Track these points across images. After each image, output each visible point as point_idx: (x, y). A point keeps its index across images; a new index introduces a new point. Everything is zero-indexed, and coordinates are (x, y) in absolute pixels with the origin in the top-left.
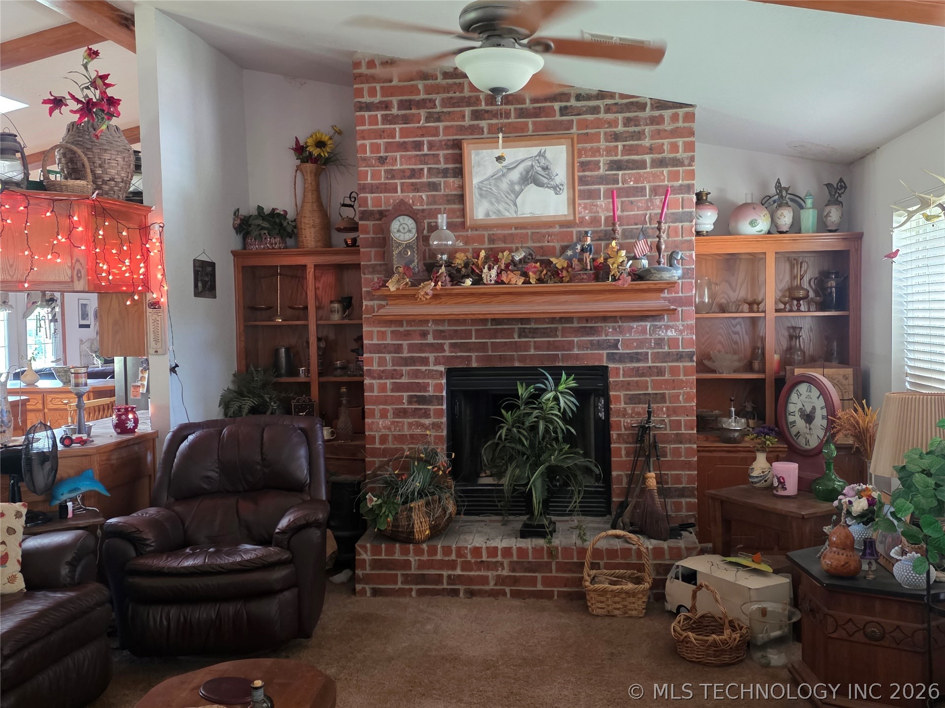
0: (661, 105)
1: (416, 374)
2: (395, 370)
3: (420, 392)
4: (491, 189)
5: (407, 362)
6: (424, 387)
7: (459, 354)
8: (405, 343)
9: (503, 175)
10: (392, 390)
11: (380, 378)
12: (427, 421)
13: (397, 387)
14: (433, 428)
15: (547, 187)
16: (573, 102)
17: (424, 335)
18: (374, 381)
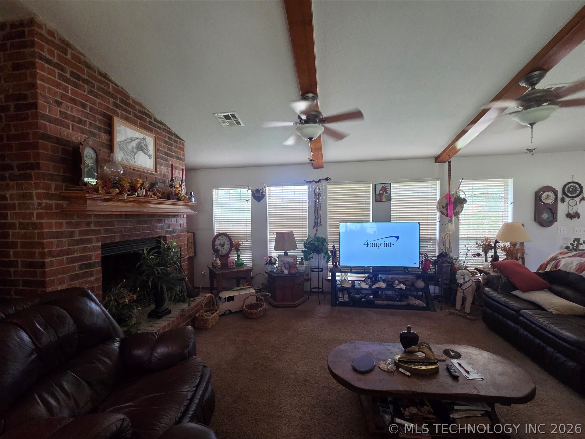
0: (177, 137)
1: (85, 250)
2: (70, 249)
3: (87, 261)
4: (124, 147)
5: (78, 242)
6: (90, 258)
7: (109, 235)
8: (76, 230)
9: (130, 142)
10: (68, 263)
11: (58, 255)
12: (92, 279)
13: (73, 260)
14: (96, 281)
15: (146, 154)
16: (153, 121)
17: (89, 224)
18: (54, 259)
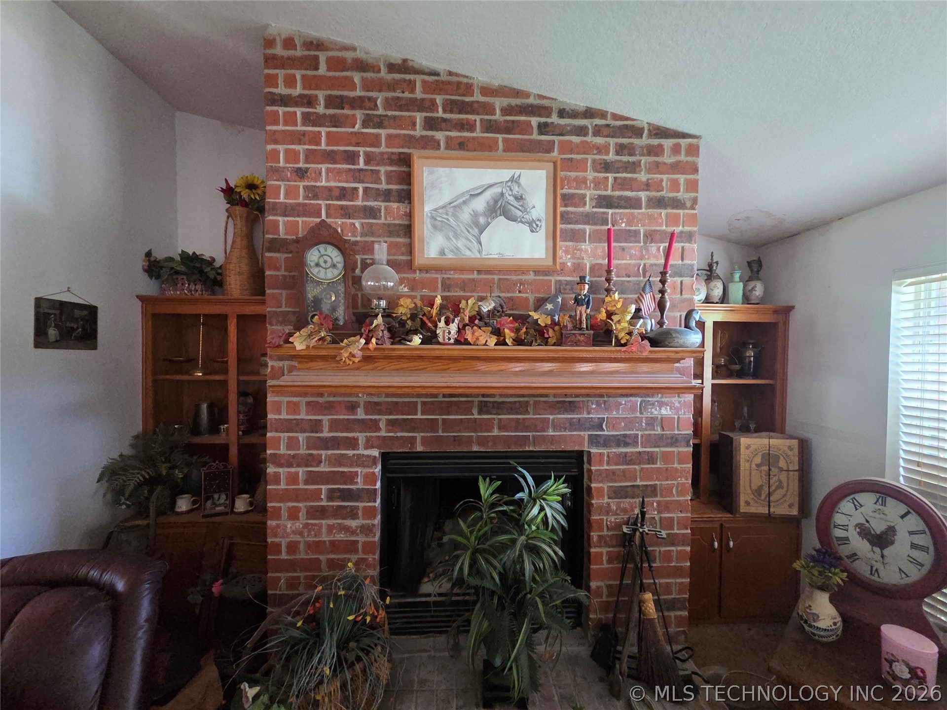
0: (660, 132)
1: (340, 460)
2: (311, 455)
3: (345, 484)
4: (448, 220)
5: (326, 444)
6: (350, 478)
7: (399, 434)
8: (325, 419)
9: (465, 202)
10: (306, 482)
11: (290, 465)
12: (353, 523)
13: (312, 478)
14: (361, 532)
15: (521, 222)
16: (554, 119)
17: (352, 408)
18: (281, 470)
